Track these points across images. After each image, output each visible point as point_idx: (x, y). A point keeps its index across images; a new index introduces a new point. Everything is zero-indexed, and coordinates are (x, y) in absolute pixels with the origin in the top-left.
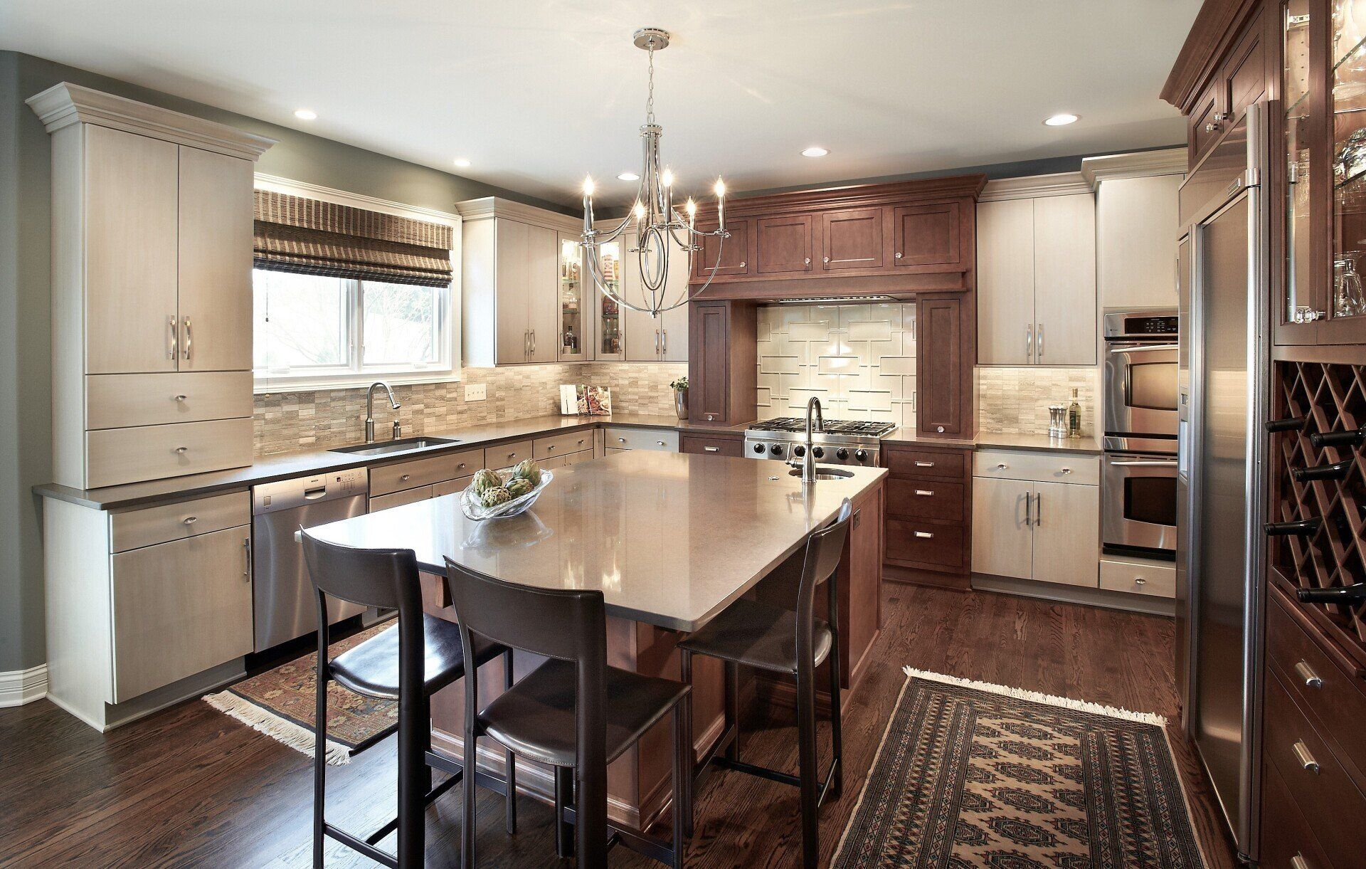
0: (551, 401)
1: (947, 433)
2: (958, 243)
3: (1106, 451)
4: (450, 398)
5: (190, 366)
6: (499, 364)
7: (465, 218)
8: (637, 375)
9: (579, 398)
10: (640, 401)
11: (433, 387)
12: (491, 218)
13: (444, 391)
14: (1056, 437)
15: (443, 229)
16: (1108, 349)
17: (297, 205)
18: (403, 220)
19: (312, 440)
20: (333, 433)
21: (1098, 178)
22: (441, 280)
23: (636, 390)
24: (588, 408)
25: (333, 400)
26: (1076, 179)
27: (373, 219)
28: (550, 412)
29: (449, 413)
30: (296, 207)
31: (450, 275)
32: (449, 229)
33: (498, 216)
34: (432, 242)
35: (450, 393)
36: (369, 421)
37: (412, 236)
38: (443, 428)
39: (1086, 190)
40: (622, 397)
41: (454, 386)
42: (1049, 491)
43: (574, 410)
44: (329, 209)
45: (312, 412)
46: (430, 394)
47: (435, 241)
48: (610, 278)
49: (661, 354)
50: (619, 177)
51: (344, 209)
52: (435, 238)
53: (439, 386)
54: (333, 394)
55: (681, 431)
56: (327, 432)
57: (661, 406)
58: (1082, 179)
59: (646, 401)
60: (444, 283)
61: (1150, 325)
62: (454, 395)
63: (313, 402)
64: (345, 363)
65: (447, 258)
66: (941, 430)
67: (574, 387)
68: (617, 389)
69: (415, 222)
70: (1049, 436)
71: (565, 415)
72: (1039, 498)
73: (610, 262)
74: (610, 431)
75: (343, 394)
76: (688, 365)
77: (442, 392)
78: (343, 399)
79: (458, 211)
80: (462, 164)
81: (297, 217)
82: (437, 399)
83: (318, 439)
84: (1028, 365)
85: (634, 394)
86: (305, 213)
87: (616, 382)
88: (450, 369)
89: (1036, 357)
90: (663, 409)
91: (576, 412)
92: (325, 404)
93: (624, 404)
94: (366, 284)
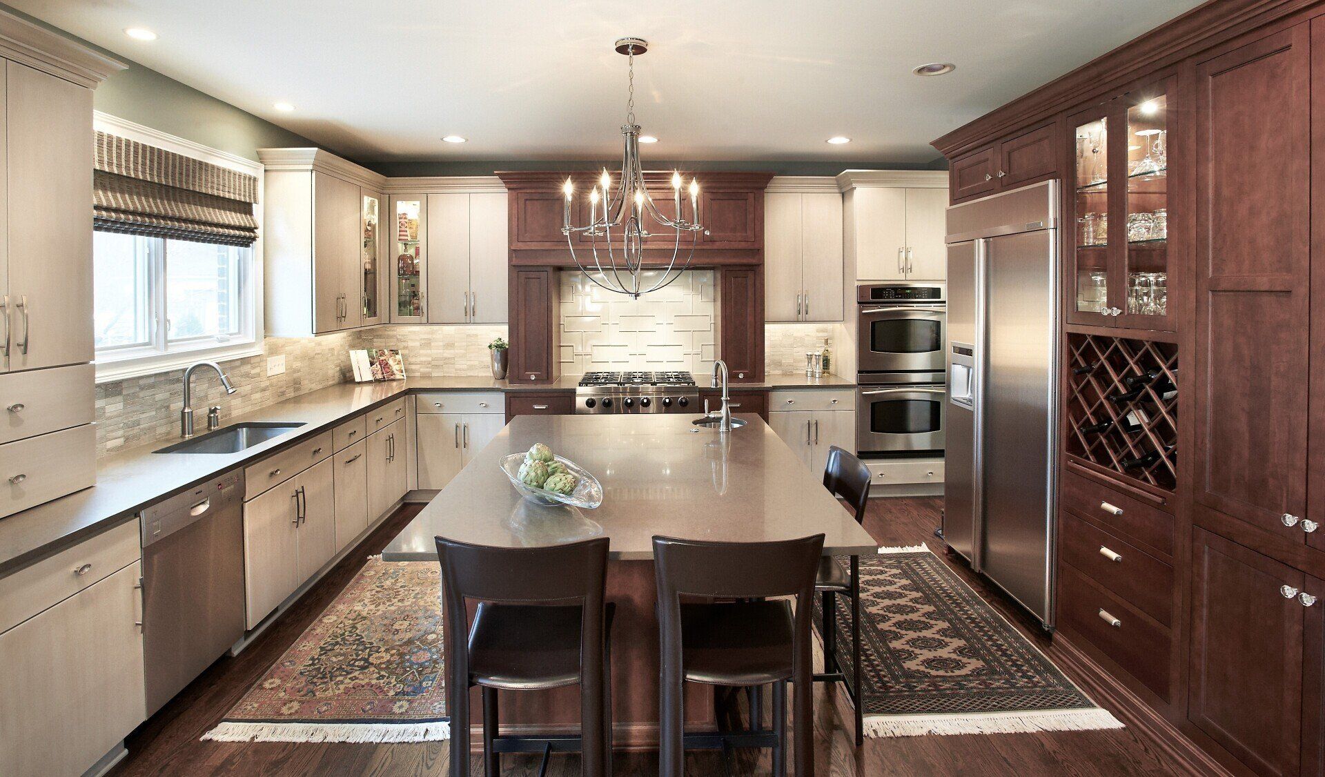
0: (338, 368)
1: (746, 379)
2: (753, 225)
3: (859, 384)
4: (255, 374)
5: (24, 363)
6: (317, 334)
7: (268, 168)
8: (429, 336)
9: (372, 364)
10: (433, 363)
11: (238, 363)
12: (307, 170)
13: (249, 366)
14: (813, 376)
15: (250, 179)
16: (860, 310)
17: (105, 143)
18: (213, 167)
19: (120, 441)
20: (142, 430)
21: (854, 185)
22: (245, 238)
23: (429, 351)
24: (383, 373)
25: (142, 389)
26: (832, 182)
27: (184, 165)
28: (337, 380)
29: (253, 391)
30: (105, 146)
31: (254, 232)
32: (255, 179)
33: (318, 168)
34: (240, 194)
35: (254, 368)
36: (186, 410)
37: (221, 187)
38: (248, 409)
39: (837, 191)
40: (412, 360)
41: (257, 359)
42: (823, 416)
43: (368, 377)
44: (140, 151)
45: (120, 406)
46: (236, 372)
47: (242, 194)
48: (406, 238)
49: (470, 315)
50: (444, 139)
51: (156, 151)
52: (242, 190)
53: (245, 361)
54: (141, 382)
55: (507, 392)
56: (136, 430)
57: (457, 366)
58: (835, 182)
59: (441, 363)
60: (246, 242)
61: (886, 293)
62: (257, 370)
63: (120, 393)
64: (147, 341)
65: (251, 213)
66: (741, 376)
67: (365, 352)
68: (406, 352)
69: (224, 171)
70: (807, 376)
71: (359, 383)
72: (816, 423)
73: (406, 220)
74: (421, 396)
75: (152, 380)
76: (508, 326)
77: (246, 368)
78: (152, 386)
79: (261, 159)
80: (284, 108)
81: (106, 159)
82: (242, 376)
83: (127, 439)
84: (798, 321)
85: (426, 355)
86: (114, 155)
87: (405, 344)
88: (254, 341)
89: (802, 315)
90: (460, 370)
91: (370, 378)
92: (134, 395)
93: (413, 367)
94: (172, 244)
